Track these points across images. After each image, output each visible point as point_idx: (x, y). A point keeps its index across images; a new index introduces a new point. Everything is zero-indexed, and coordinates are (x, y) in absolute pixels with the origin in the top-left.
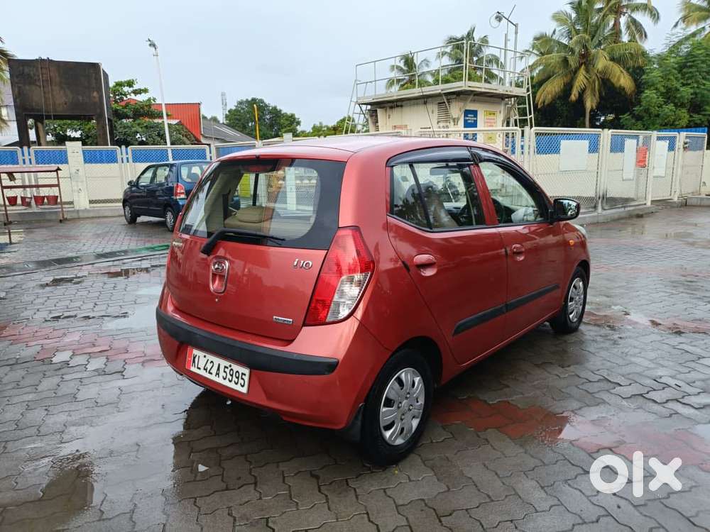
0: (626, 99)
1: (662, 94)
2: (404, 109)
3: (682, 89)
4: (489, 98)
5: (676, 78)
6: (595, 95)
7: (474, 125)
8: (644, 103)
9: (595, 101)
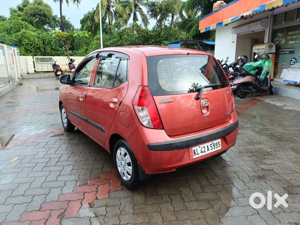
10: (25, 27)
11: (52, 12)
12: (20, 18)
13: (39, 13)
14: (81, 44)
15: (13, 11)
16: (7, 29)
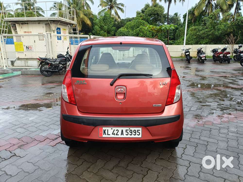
0: (89, 28)
1: (100, 27)
2: (29, 25)
3: (105, 26)
4: (63, 24)
5: (103, 23)
6: (80, 26)
7: (60, 33)
8: (95, 30)
9: (81, 28)
10: (142, 24)
11: (164, 11)
12: (141, 18)
13: (154, 13)
14: (180, 35)
15: (138, 13)
16: (132, 27)
